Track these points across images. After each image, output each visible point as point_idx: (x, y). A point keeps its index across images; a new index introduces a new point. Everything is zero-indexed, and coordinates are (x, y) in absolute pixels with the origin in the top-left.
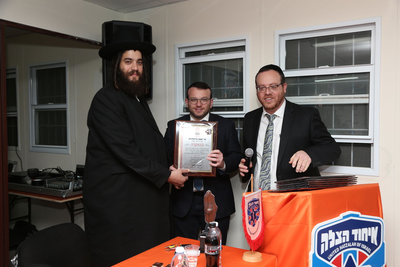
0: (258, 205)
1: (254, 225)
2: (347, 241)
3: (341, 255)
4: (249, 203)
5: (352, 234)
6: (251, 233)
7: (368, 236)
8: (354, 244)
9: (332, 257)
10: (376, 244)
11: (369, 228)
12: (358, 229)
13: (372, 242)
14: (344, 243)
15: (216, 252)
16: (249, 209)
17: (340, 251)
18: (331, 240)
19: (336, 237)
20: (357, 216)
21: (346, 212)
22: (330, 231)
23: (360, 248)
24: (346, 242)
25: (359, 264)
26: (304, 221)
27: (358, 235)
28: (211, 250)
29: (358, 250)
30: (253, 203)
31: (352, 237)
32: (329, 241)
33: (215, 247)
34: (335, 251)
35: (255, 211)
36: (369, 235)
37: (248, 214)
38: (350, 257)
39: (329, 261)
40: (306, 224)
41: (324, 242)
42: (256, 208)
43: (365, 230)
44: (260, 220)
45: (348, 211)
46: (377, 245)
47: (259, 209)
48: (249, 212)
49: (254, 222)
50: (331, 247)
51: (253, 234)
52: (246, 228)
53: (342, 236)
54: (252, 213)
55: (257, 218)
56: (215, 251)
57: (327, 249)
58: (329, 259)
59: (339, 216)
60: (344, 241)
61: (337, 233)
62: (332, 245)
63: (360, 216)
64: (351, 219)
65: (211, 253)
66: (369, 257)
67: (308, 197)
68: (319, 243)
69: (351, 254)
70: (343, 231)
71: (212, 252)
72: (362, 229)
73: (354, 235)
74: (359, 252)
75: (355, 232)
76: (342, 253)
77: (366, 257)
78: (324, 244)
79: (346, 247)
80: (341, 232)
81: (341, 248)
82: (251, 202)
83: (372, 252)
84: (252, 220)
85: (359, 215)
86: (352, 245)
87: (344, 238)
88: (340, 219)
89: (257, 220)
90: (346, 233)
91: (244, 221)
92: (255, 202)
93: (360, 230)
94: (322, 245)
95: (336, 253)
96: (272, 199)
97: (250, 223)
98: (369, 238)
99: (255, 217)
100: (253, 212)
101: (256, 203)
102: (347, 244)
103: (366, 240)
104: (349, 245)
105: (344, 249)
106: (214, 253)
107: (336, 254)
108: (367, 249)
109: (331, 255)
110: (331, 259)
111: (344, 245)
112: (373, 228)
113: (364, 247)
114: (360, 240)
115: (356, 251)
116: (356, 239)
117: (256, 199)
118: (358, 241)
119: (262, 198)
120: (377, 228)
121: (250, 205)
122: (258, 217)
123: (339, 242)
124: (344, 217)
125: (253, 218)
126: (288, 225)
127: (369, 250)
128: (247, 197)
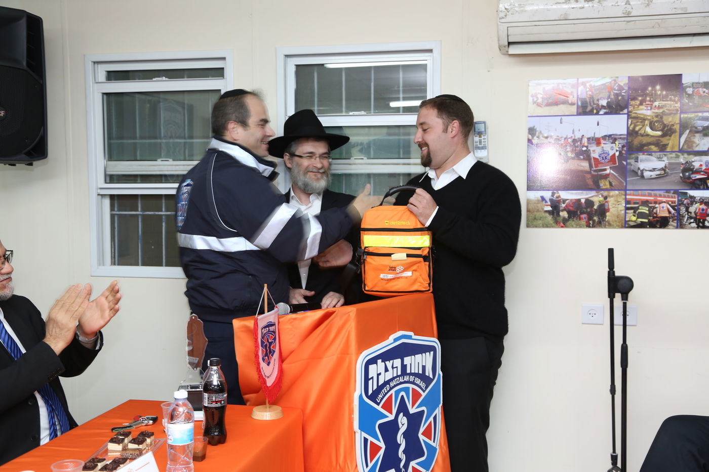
0: (274, 332)
1: (268, 364)
2: (398, 374)
3: (391, 395)
4: (262, 329)
5: (405, 364)
6: (265, 376)
7: (423, 366)
8: (406, 378)
9: (382, 399)
10: (431, 376)
11: (424, 354)
12: (411, 356)
13: (427, 374)
14: (396, 377)
15: (223, 402)
16: (263, 337)
17: (391, 389)
18: (380, 374)
19: (386, 370)
20: (410, 337)
21: (396, 332)
22: (379, 361)
23: (413, 383)
24: (398, 376)
25: (413, 406)
26: (345, 351)
27: (411, 364)
28: (214, 400)
29: (411, 386)
30: (268, 329)
31: (404, 367)
32: (379, 375)
33: (220, 394)
34: (385, 390)
35: (270, 341)
36: (424, 364)
37: (262, 346)
38: (402, 396)
39: (378, 404)
40: (348, 354)
41: (372, 378)
42: (271, 337)
43: (418, 357)
44: (276, 355)
45: (399, 331)
46: (432, 378)
47: (275, 339)
48: (262, 343)
49: (268, 358)
50: (380, 384)
51: (268, 377)
52: (260, 367)
53: (393, 368)
54: (266, 345)
55: (272, 352)
56: (220, 402)
57: (375, 387)
58: (379, 402)
59: (388, 338)
60: (395, 375)
61: (387, 363)
62: (381, 382)
63: (413, 338)
64: (403, 343)
65: (214, 405)
66: (424, 395)
67: (351, 314)
68: (367, 379)
69: (403, 393)
70: (394, 360)
71: (216, 403)
72: (416, 356)
73: (406, 365)
74: (412, 388)
75: (407, 360)
76: (393, 391)
77: (421, 395)
78: (372, 380)
79: (398, 382)
80: (391, 361)
81: (392, 384)
82: (265, 327)
83: (426, 388)
84: (266, 355)
85: (411, 336)
86: (405, 379)
87: (395, 369)
88: (389, 343)
89: (272, 355)
90: (397, 362)
91: (257, 356)
92: (270, 328)
93: (413, 357)
94: (370, 382)
95: (386, 392)
96: (291, 323)
97: (263, 360)
98: (424, 367)
99: (270, 352)
100: (268, 344)
101: (272, 329)
102: (398, 378)
103: (421, 372)
104: (401, 380)
105: (395, 386)
106: (219, 405)
107: (386, 394)
108: (421, 384)
109: (380, 396)
110: (381, 401)
111: (396, 380)
112: (428, 354)
113: (418, 381)
114: (413, 372)
115: (409, 388)
116: (408, 371)
117: (271, 322)
118: (411, 374)
119: (279, 323)
120: (432, 353)
121: (265, 331)
122: (274, 351)
123: (389, 376)
124: (395, 340)
125: (269, 353)
126: (321, 358)
127: (423, 385)
128: (260, 319)
